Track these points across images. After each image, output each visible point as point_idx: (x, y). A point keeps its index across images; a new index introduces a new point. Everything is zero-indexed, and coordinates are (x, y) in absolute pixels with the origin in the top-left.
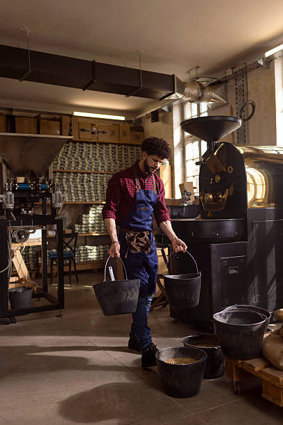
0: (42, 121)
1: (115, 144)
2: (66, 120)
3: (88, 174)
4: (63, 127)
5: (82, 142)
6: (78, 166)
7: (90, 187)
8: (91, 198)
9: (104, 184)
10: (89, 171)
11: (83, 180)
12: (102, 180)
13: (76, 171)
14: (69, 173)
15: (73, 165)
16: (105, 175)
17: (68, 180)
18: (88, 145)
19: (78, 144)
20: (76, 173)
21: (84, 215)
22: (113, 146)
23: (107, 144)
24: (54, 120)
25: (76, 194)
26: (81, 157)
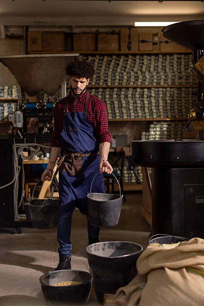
0: (100, 36)
1: (181, 54)
2: (125, 32)
3: (149, 88)
4: (121, 40)
5: (142, 55)
6: (137, 80)
7: (150, 103)
8: (151, 114)
9: (167, 99)
10: (150, 86)
11: (143, 95)
12: (165, 94)
13: (135, 85)
14: (128, 88)
15: (132, 80)
16: (168, 89)
17: (126, 96)
18: (149, 58)
19: (138, 57)
20: (135, 88)
21: (144, 133)
22: (179, 56)
23: (171, 54)
24: (113, 33)
25: (136, 111)
26: (141, 70)
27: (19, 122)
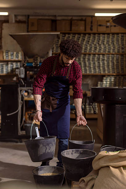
0: (73, 22)
1: (124, 33)
2: (89, 20)
3: (103, 55)
4: (87, 24)
5: (99, 34)
6: (96, 50)
7: (104, 64)
8: (104, 70)
9: (115, 61)
10: (104, 53)
11: (99, 59)
12: (113, 58)
13: (94, 53)
14: (90, 54)
15: (93, 49)
16: (115, 55)
17: (89, 60)
18: (103, 36)
19: (97, 35)
20: (94, 55)
21: (99, 83)
22: (122, 35)
23: (118, 34)
24: (81, 20)
25: (94, 68)
26: (98, 43)
27: (22, 74)
